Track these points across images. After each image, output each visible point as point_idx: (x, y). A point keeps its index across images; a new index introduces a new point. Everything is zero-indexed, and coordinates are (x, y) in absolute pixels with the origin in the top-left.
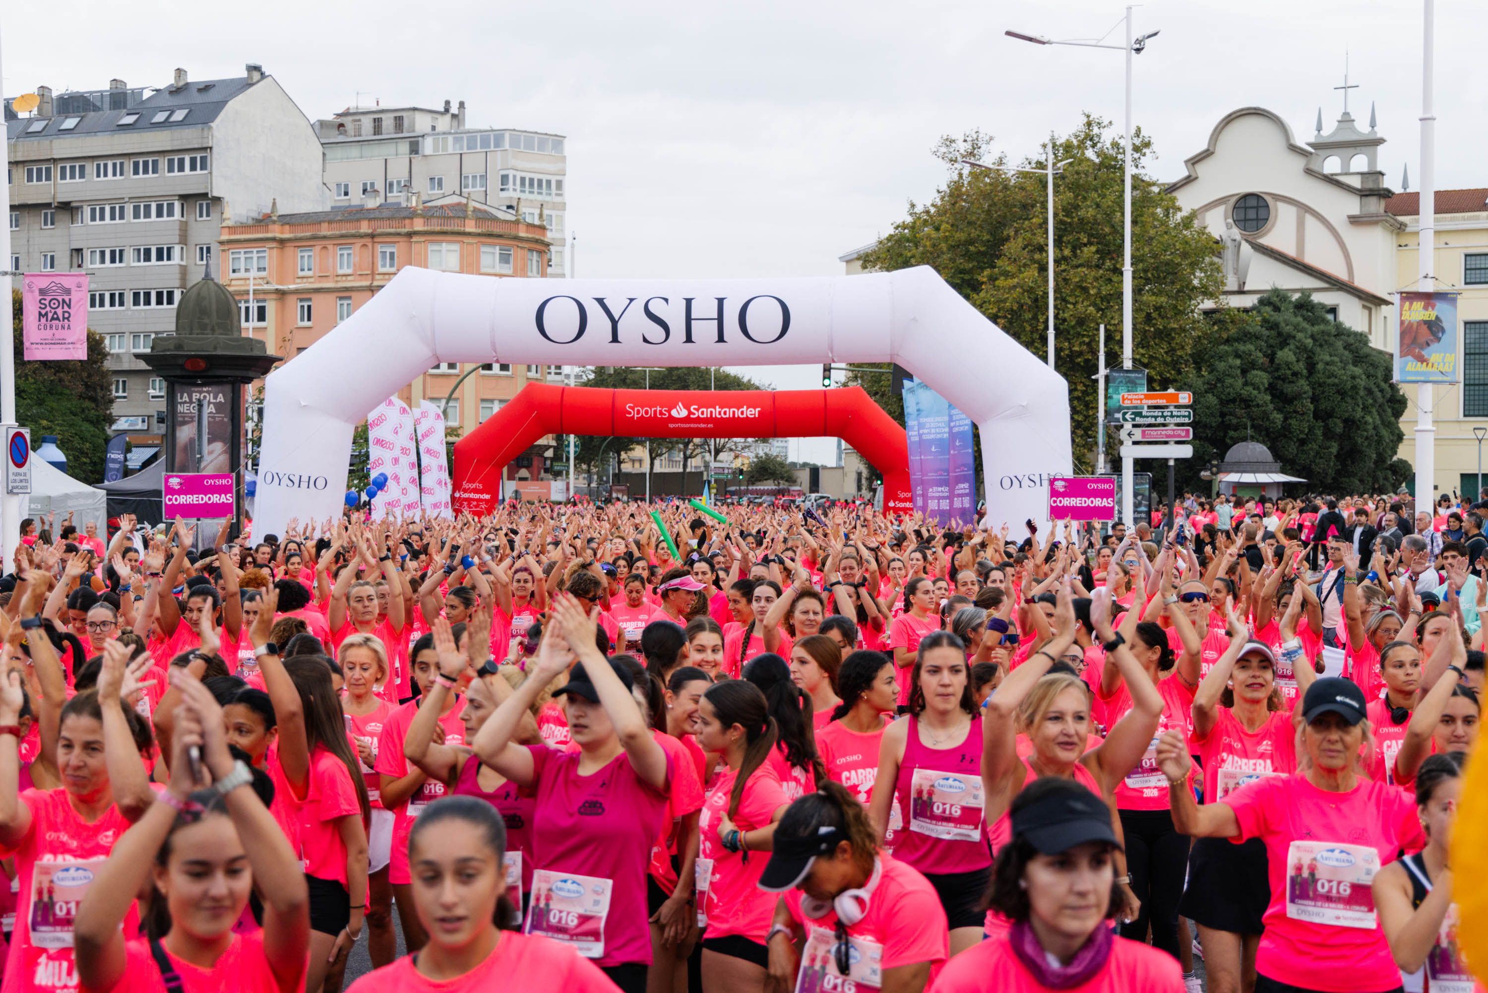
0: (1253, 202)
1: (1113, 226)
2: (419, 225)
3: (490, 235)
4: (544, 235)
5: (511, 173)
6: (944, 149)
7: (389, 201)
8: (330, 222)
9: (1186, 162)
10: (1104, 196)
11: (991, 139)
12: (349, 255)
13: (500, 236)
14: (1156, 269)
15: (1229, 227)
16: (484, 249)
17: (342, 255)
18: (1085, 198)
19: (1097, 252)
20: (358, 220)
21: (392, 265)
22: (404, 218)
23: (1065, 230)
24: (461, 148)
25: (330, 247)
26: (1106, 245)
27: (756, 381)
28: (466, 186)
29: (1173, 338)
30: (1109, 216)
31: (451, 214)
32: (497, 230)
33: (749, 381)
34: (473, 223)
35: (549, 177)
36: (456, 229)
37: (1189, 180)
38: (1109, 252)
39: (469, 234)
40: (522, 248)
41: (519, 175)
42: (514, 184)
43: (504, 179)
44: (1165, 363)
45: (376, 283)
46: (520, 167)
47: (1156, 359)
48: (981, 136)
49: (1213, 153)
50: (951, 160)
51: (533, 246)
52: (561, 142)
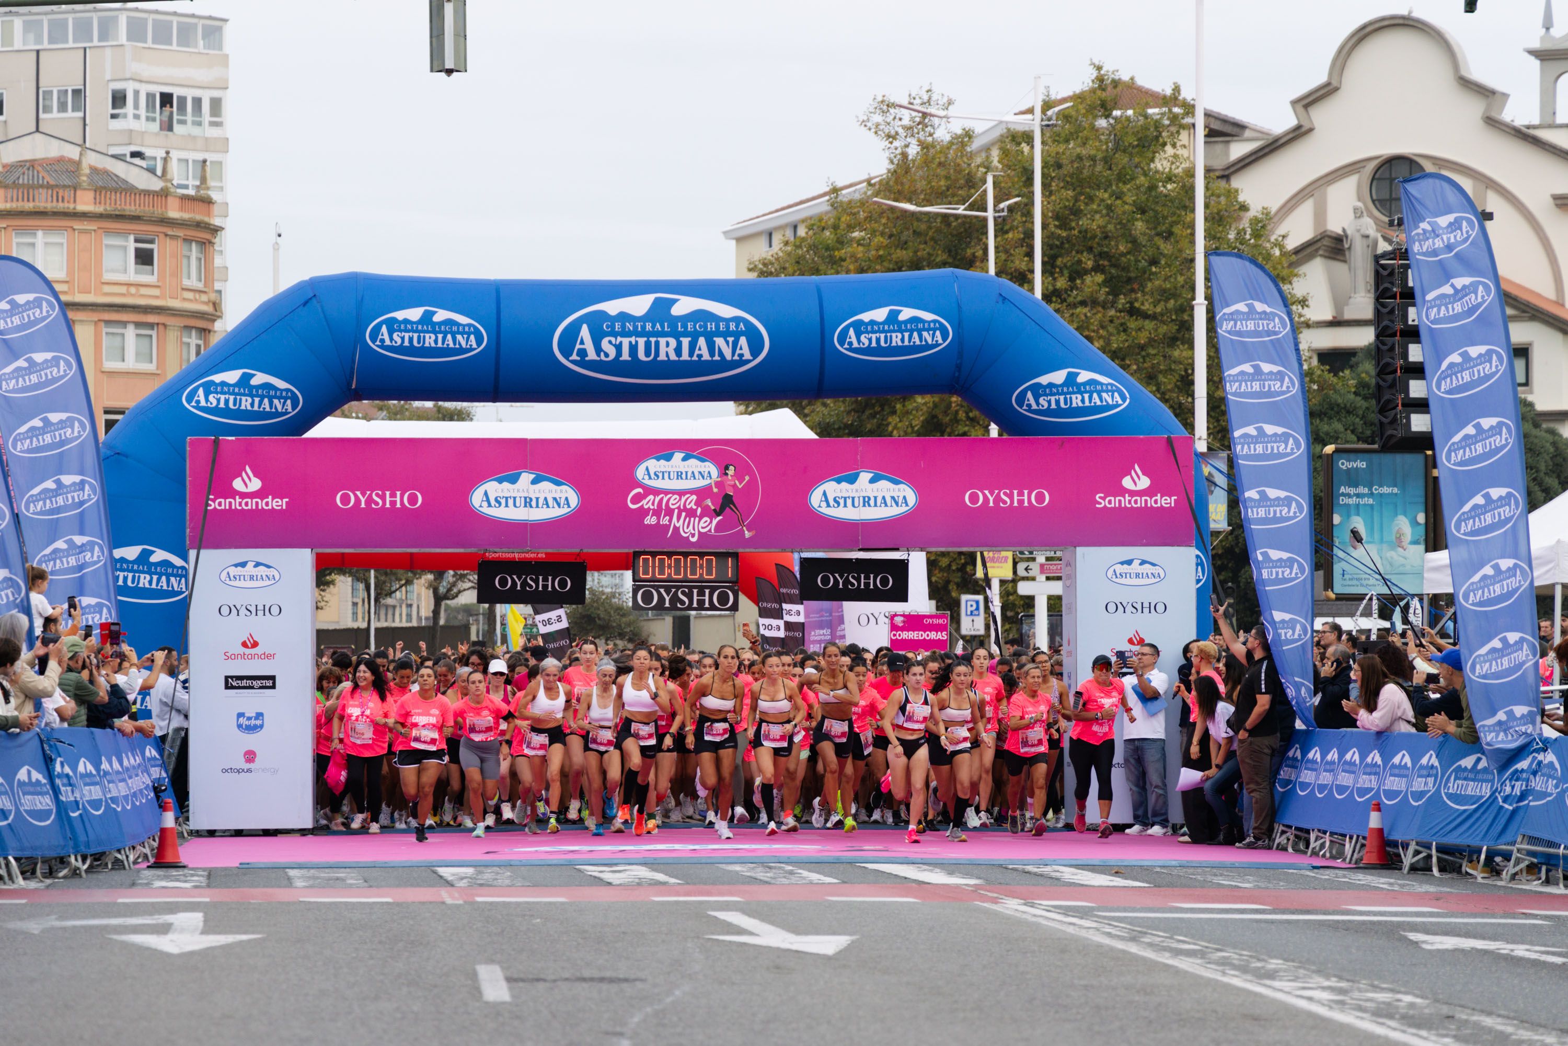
0: (1401, 171)
1: (1134, 241)
3: (119, 217)
4: (209, 214)
5: (130, 88)
6: (878, 118)
9: (1294, 103)
11: (950, 102)
13: (136, 218)
15: (1358, 214)
16: (108, 241)
18: (1091, 199)
19: (1105, 283)
24: (38, 40)
26: (1123, 269)
28: (48, 109)
31: (49, 179)
32: (130, 208)
34: (91, 195)
35: (198, 93)
36: (61, 206)
37: (1298, 134)
38: (1129, 280)
39: (84, 216)
40: (173, 237)
41: (144, 89)
42: (136, 106)
43: (119, 99)
46: (146, 74)
48: (934, 97)
49: (1337, 89)
50: (889, 136)
51: (191, 233)
52: (220, 29)
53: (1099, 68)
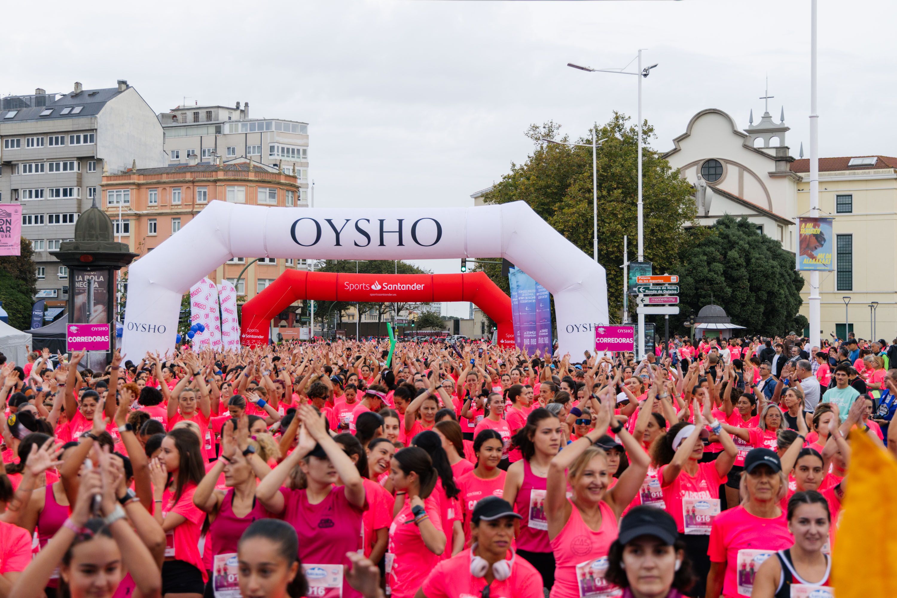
0: (713, 164)
1: (631, 178)
2: (221, 175)
3: (264, 182)
4: (296, 182)
5: (276, 145)
6: (532, 132)
7: (203, 161)
8: (168, 174)
9: (674, 140)
10: (626, 160)
11: (560, 126)
12: (179, 193)
13: (269, 182)
14: (657, 203)
15: (699, 179)
16: (260, 190)
17: (175, 193)
18: (615, 161)
19: (622, 193)
20: (185, 173)
21: (205, 199)
22: (212, 171)
23: (603, 180)
24: (246, 130)
25: (168, 189)
26: (628, 189)
27: (422, 268)
28: (249, 153)
29: (667, 244)
30: (629, 171)
31: (240, 169)
32: (268, 179)
33: (418, 268)
34: (253, 174)
35: (298, 148)
36: (243, 178)
37: (676, 151)
38: (629, 193)
39: (251, 181)
40: (282, 189)
41: (281, 146)
42: (278, 152)
43: (272, 148)
44: (662, 258)
45: (195, 210)
46: (281, 141)
47: (657, 256)
48: (554, 124)
49: (689, 135)
50: (536, 139)
51: (289, 188)
52: (306, 127)
53: (616, 114)
